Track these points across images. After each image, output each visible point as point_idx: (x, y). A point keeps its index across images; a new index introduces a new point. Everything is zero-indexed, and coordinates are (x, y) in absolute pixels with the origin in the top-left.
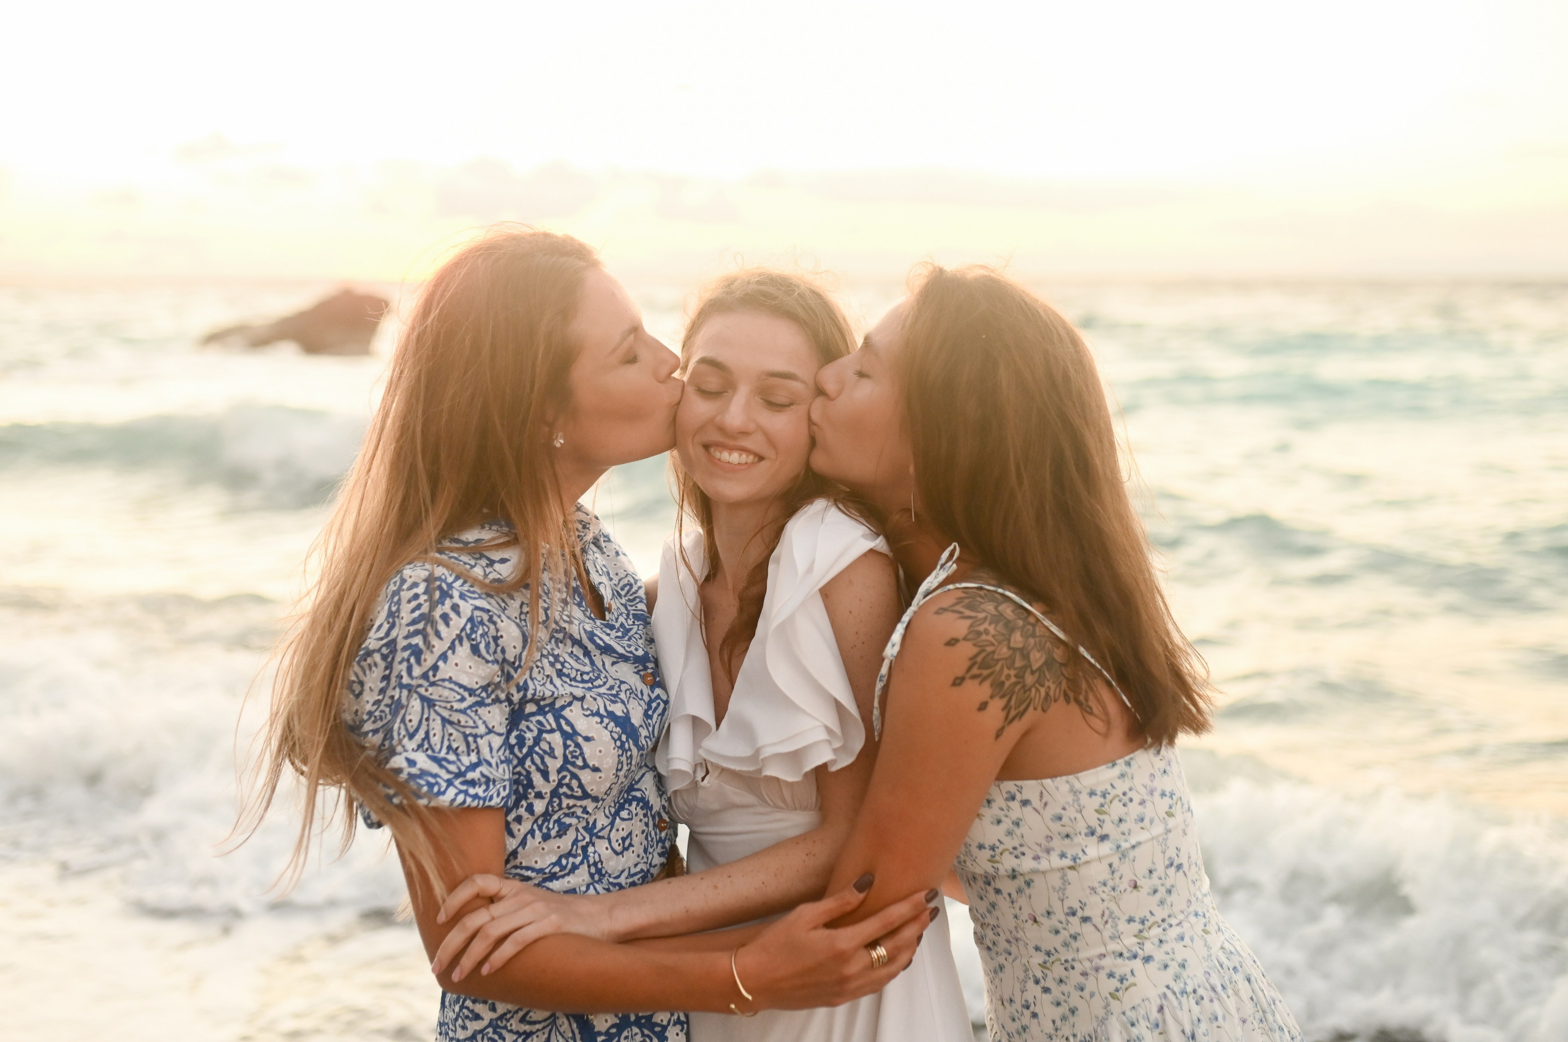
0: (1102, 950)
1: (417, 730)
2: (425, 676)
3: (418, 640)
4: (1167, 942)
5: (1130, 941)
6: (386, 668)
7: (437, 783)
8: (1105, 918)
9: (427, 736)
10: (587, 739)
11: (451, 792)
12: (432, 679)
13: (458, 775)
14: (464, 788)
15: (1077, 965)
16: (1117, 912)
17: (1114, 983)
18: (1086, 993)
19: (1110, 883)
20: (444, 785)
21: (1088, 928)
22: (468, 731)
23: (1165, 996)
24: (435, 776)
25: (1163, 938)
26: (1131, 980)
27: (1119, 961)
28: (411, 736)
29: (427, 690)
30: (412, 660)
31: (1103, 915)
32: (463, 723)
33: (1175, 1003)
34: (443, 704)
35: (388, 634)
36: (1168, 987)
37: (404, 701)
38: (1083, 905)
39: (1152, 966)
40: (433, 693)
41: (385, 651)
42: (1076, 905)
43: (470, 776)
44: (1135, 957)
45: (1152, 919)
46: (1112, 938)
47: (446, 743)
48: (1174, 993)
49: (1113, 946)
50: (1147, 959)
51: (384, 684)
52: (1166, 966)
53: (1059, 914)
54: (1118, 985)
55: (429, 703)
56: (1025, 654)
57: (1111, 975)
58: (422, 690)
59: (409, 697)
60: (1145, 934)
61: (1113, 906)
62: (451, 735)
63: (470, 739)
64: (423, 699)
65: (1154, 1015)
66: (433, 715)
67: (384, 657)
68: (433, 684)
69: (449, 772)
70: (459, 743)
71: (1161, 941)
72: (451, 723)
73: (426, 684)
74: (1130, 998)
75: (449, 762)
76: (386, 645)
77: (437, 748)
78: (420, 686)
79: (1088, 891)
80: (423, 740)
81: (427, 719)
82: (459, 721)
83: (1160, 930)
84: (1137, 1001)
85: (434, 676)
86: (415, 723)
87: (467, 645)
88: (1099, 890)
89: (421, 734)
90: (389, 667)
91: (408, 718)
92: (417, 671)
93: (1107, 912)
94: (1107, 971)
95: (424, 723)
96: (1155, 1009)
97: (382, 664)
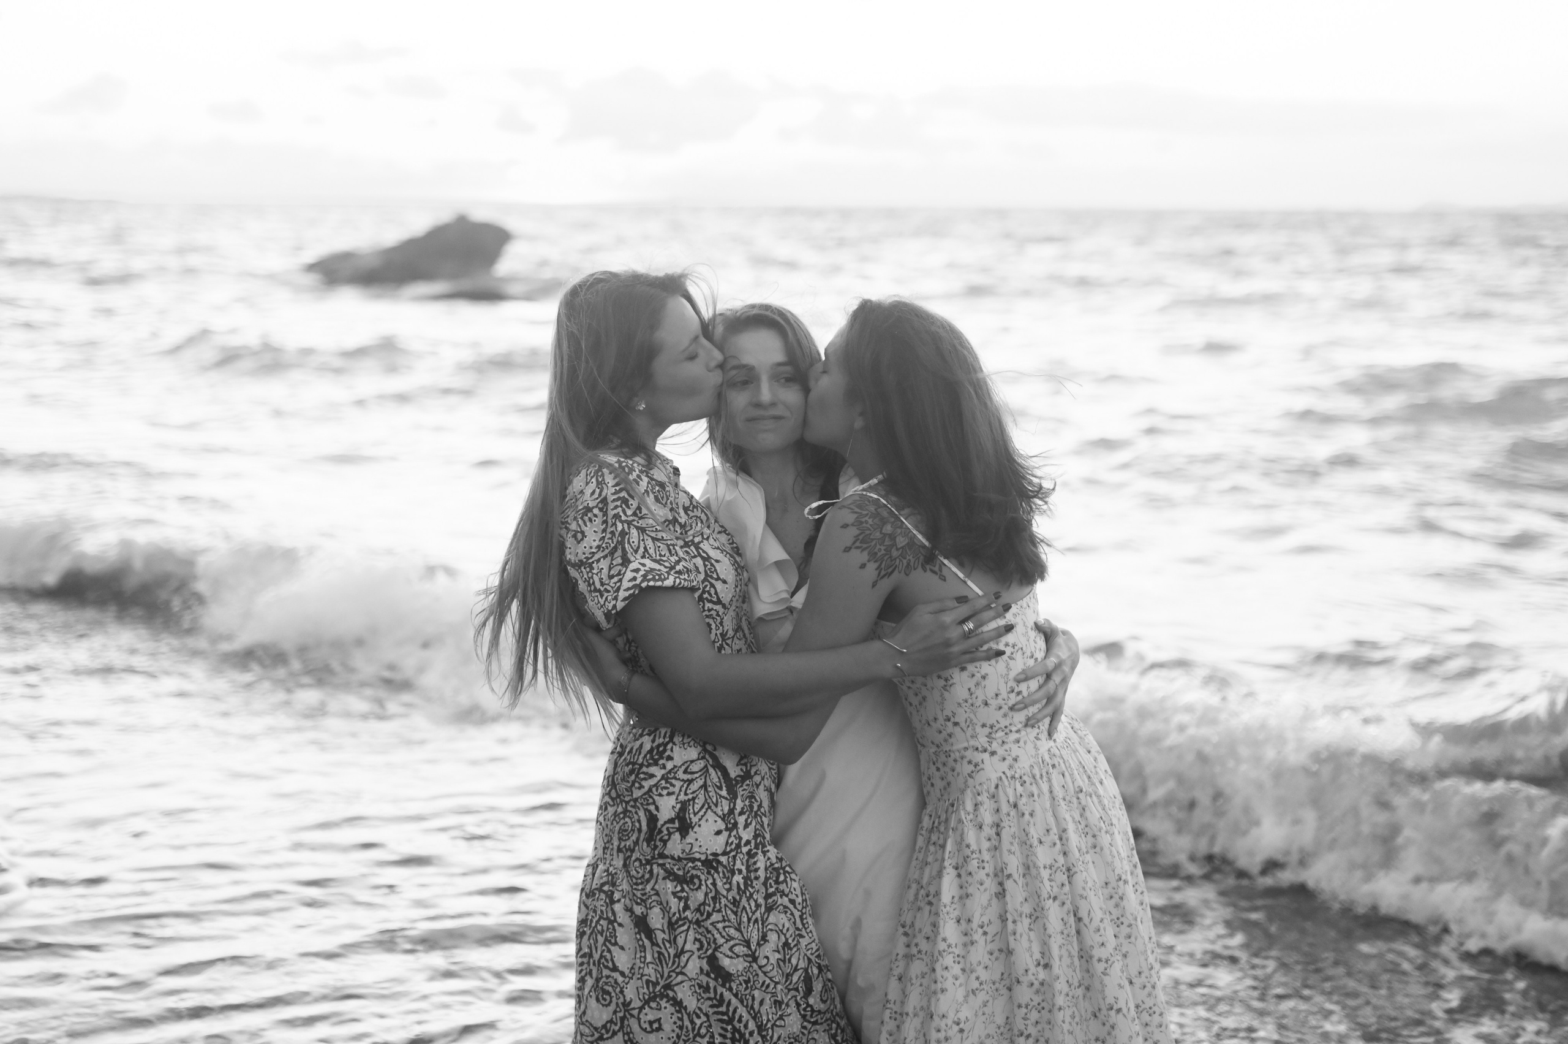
0: (966, 745)
1: (639, 547)
2: (635, 514)
3: (623, 494)
4: (1007, 743)
5: (983, 741)
6: (604, 516)
7: (662, 574)
8: (967, 724)
9: (645, 548)
10: (717, 561)
11: (671, 578)
12: (640, 515)
13: (672, 568)
14: (677, 575)
15: (952, 754)
16: (975, 721)
17: (971, 767)
18: (955, 773)
19: (970, 701)
20: (666, 575)
21: (957, 729)
22: (669, 542)
23: (1001, 778)
24: (659, 570)
25: (1006, 740)
26: (981, 766)
27: (976, 753)
28: (636, 551)
29: (638, 523)
30: (624, 506)
31: (966, 721)
32: (665, 538)
33: (1006, 783)
34: (650, 529)
35: (600, 495)
36: (1004, 773)
37: (627, 530)
38: (954, 714)
39: (996, 758)
40: (642, 523)
41: (600, 506)
42: (950, 714)
43: (678, 568)
44: (985, 751)
45: (998, 726)
46: (972, 737)
47: (658, 553)
48: (1007, 777)
49: (972, 743)
50: (993, 753)
51: (604, 525)
52: (1004, 759)
53: (941, 720)
54: (973, 768)
55: (642, 530)
56: (892, 537)
57: (970, 762)
58: (635, 523)
59: (629, 528)
60: (993, 735)
61: (972, 716)
62: (659, 547)
63: (671, 547)
64: (637, 528)
65: (992, 789)
66: (646, 537)
67: (601, 510)
68: (641, 518)
69: (666, 567)
70: (665, 552)
71: (1003, 742)
72: (658, 540)
73: (636, 519)
74: (980, 777)
75: (664, 561)
76: (601, 502)
77: (654, 555)
78: (634, 520)
79: (956, 705)
80: (644, 553)
81: (643, 540)
82: (663, 537)
83: (1003, 733)
84: (984, 780)
85: (640, 513)
86: (636, 543)
87: (652, 496)
88: (964, 705)
89: (642, 550)
90: (605, 514)
91: (631, 541)
92: (629, 512)
93: (968, 720)
94: (968, 759)
95: (642, 543)
96: (993, 786)
97: (600, 514)
